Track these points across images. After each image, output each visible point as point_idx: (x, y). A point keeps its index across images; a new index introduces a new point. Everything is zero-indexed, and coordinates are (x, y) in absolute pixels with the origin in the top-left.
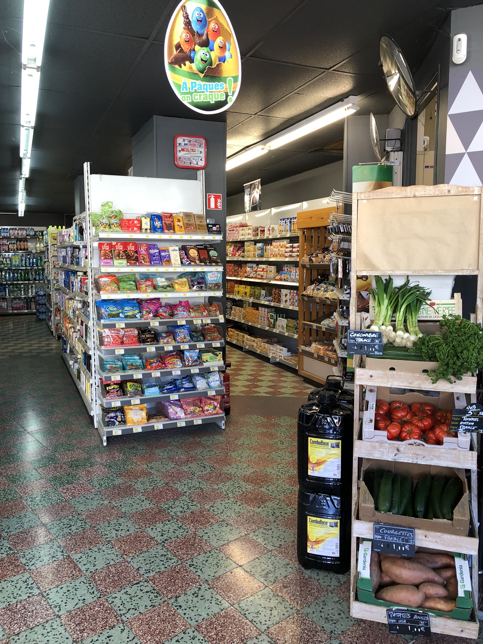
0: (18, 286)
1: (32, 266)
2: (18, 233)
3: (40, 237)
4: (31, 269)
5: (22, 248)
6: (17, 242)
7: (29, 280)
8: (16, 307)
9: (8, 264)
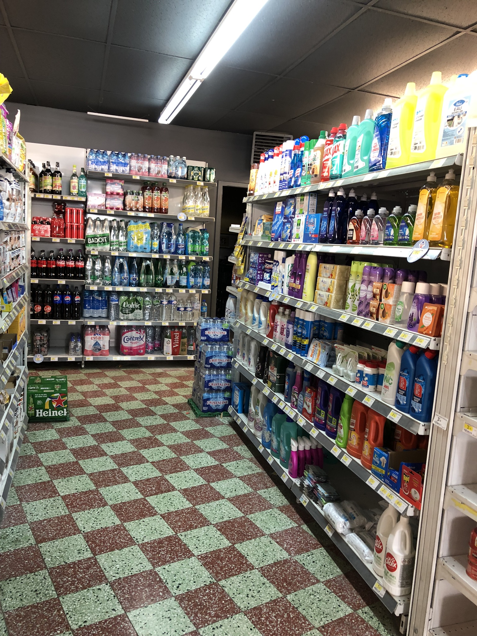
0: (139, 298)
1: (176, 252)
2: (149, 169)
3: (198, 183)
4: (172, 260)
5: (156, 206)
6: (144, 189)
7: (165, 285)
8: (131, 348)
9: (120, 244)
